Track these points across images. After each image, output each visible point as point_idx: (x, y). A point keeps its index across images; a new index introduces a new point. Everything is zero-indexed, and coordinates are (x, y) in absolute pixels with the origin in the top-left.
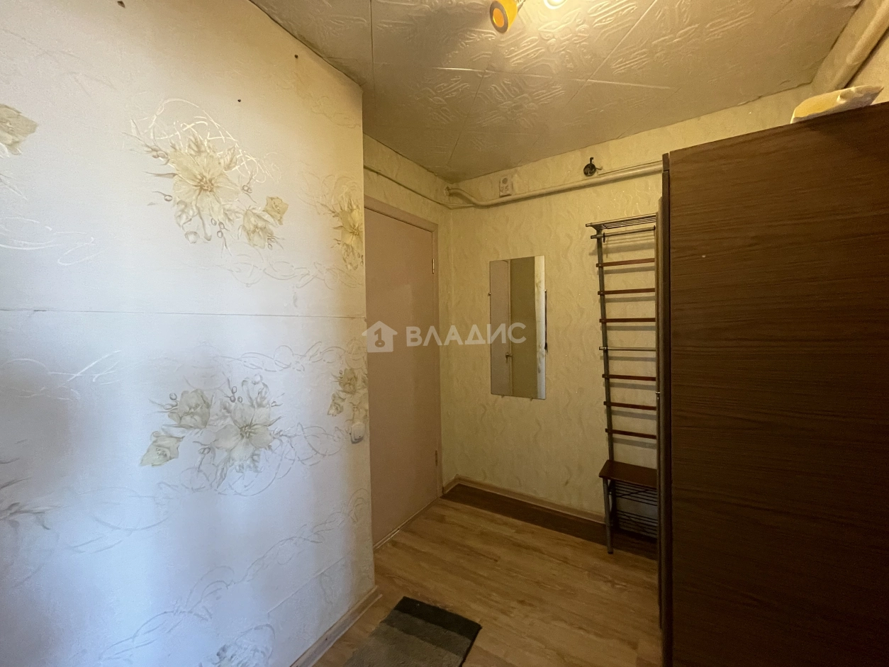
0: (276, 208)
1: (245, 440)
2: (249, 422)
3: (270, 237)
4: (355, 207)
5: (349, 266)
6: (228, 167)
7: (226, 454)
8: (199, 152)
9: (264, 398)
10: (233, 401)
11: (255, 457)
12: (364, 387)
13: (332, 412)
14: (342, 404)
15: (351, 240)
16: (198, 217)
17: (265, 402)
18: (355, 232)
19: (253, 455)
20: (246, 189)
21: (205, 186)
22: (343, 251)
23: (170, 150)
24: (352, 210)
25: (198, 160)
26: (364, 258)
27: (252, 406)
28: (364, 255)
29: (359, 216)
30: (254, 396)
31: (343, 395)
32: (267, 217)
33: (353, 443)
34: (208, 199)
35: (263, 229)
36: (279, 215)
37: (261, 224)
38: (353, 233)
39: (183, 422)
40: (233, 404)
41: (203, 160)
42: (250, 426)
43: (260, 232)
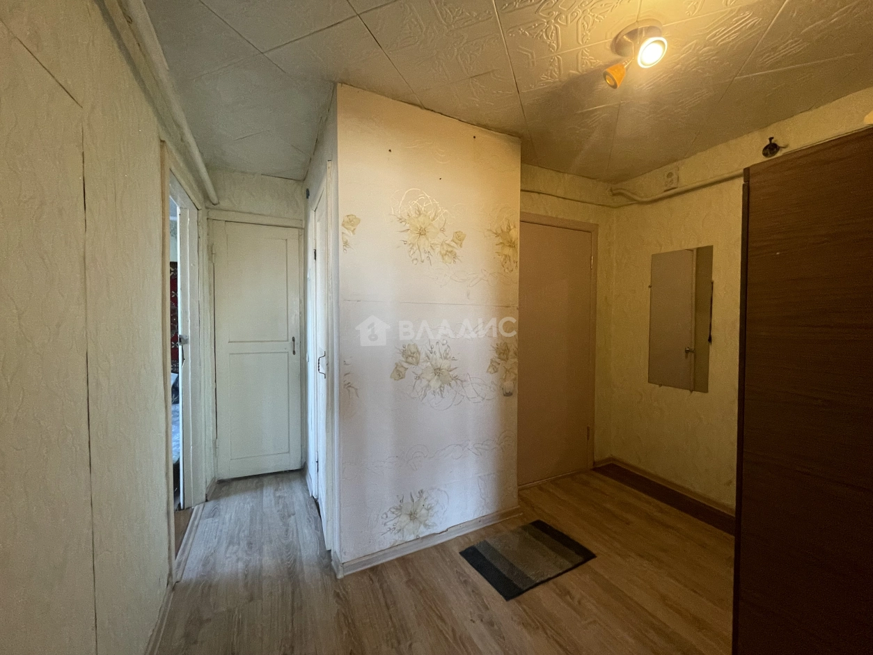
0: (459, 238)
1: (436, 377)
2: (439, 366)
3: (455, 256)
4: (512, 227)
5: (506, 270)
6: (434, 219)
7: (427, 382)
8: (420, 214)
9: (448, 354)
10: (431, 353)
11: (442, 389)
12: (514, 358)
13: (490, 370)
14: (497, 367)
15: (508, 251)
16: (418, 250)
17: (448, 356)
18: (511, 245)
19: (441, 386)
20: (443, 230)
21: (422, 233)
22: (502, 259)
23: (407, 218)
24: (510, 230)
25: (419, 219)
26: (518, 263)
27: (441, 358)
28: (518, 260)
29: (515, 234)
30: (442, 352)
31: (498, 360)
32: (453, 244)
33: (504, 395)
34: (423, 239)
35: (451, 252)
36: (460, 242)
37: (450, 249)
38: (510, 246)
39: (408, 360)
40: (431, 355)
41: (421, 219)
42: (440, 369)
43: (450, 254)
